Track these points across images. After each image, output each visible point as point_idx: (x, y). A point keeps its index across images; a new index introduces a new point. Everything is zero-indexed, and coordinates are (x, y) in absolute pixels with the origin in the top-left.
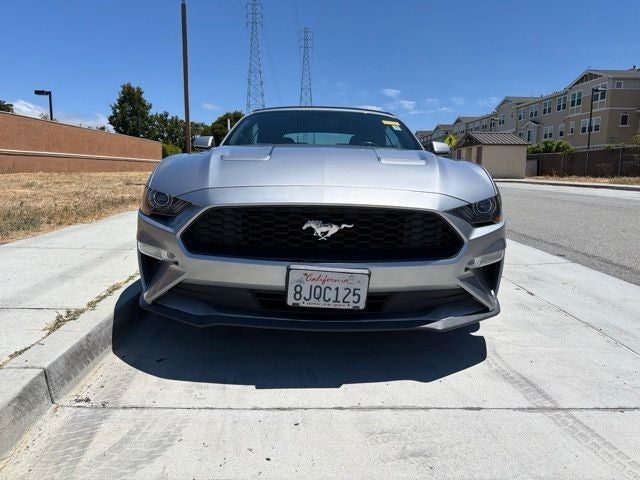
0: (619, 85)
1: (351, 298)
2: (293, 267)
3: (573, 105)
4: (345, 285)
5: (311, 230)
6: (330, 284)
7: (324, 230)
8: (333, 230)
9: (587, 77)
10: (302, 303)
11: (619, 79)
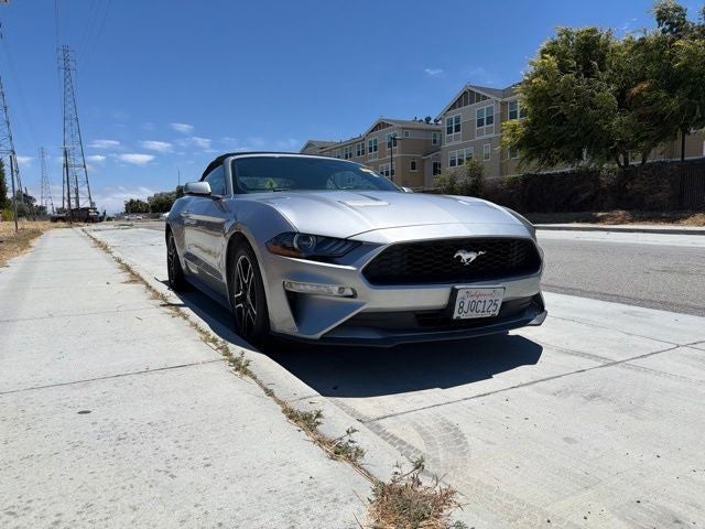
0: (407, 134)
1: (493, 308)
2: (457, 287)
3: (371, 151)
4: (490, 298)
5: (460, 257)
6: (480, 298)
7: (468, 257)
8: (473, 256)
9: (380, 126)
10: (463, 316)
11: (406, 129)
